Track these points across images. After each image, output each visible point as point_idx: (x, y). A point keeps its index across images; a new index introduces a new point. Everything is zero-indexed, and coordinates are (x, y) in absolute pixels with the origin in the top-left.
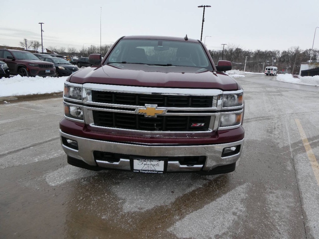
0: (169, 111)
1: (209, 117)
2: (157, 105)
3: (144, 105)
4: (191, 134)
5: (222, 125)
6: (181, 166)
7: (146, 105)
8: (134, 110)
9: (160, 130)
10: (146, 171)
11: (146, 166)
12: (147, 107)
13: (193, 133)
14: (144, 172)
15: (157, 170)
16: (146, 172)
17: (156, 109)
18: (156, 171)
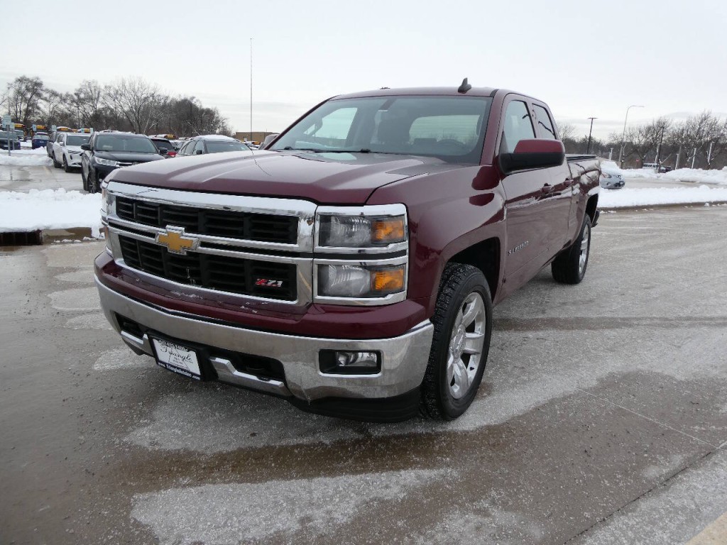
0: (204, 244)
1: (293, 268)
2: (182, 228)
3: (165, 227)
4: (259, 303)
5: (325, 292)
6: (237, 373)
7: (168, 226)
8: (153, 235)
9: (198, 284)
10: (175, 367)
11: (172, 356)
13: (264, 302)
14: (172, 369)
15: (191, 371)
16: (176, 370)
17: (182, 237)
18: (189, 372)
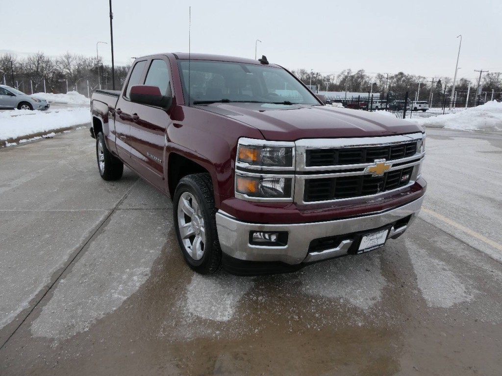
0: (394, 165)
1: (412, 167)
2: (385, 159)
3: (373, 161)
7: (375, 160)
8: (361, 169)
10: (369, 248)
11: (371, 241)
12: (377, 163)
15: (379, 244)
17: (385, 165)
